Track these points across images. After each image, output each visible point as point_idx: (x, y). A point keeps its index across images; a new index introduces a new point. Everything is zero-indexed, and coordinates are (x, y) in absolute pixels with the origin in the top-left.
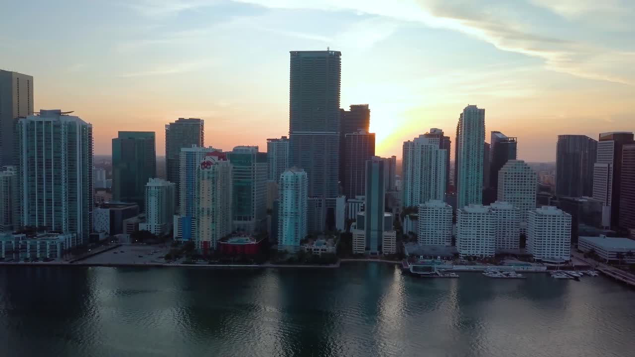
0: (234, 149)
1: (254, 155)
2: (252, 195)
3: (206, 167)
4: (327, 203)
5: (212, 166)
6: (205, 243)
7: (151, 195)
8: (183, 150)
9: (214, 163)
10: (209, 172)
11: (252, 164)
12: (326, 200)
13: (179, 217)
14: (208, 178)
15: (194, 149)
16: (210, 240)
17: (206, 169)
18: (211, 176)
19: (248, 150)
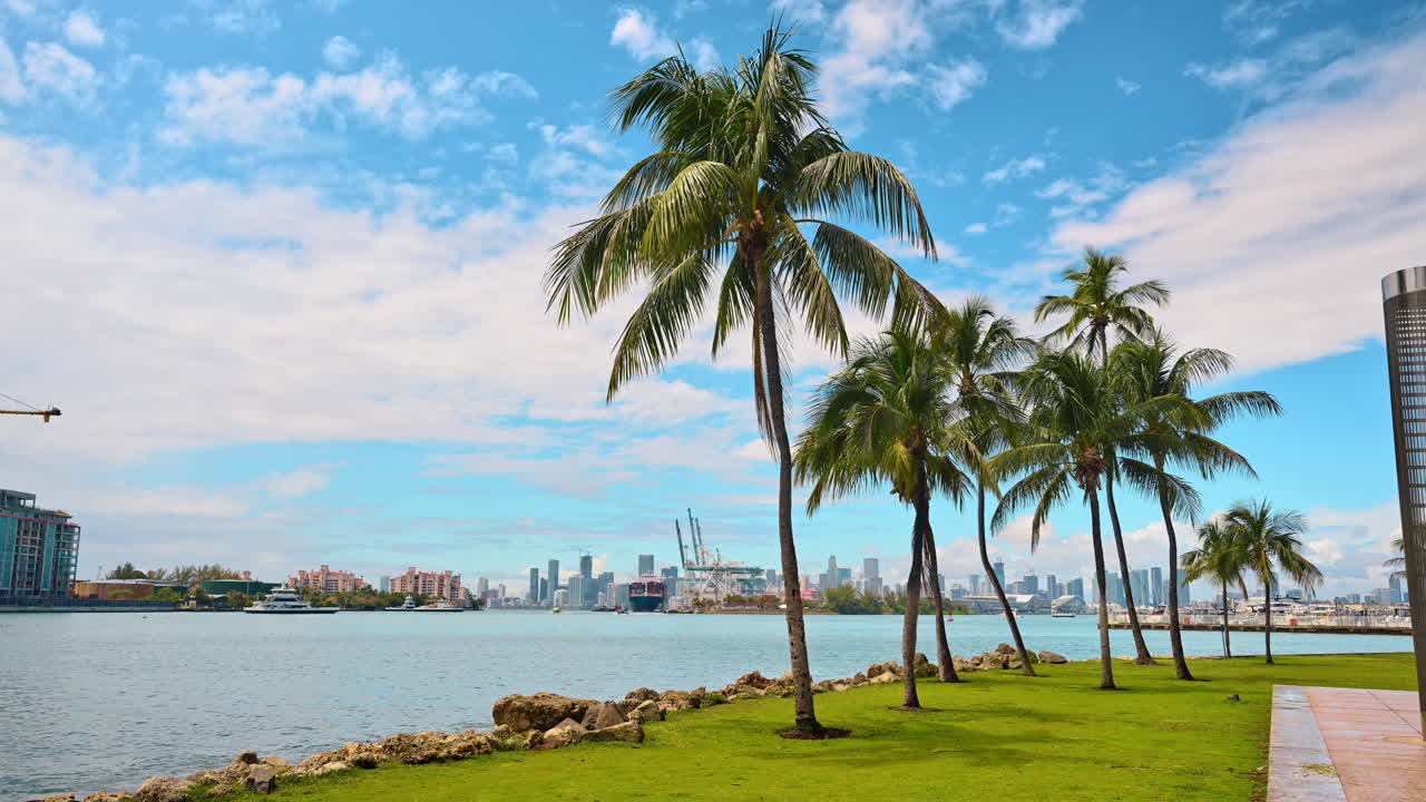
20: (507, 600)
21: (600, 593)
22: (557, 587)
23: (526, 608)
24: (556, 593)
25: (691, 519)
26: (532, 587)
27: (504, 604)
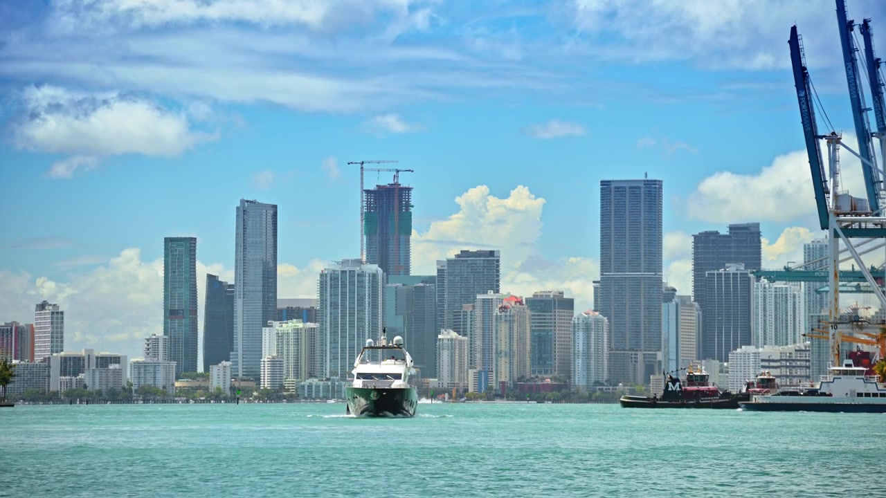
0: (534, 295)
1: (555, 301)
2: (553, 346)
3: (503, 311)
4: (644, 358)
5: (509, 310)
6: (503, 383)
7: (443, 349)
8: (479, 297)
9: (511, 307)
10: (506, 316)
11: (553, 311)
12: (644, 354)
13: (475, 371)
14: (506, 321)
15: (491, 295)
16: (507, 380)
17: (503, 313)
18: (508, 319)
19: (549, 296)
20: (73, 365)
21: (447, 335)
22: (273, 311)
23: (149, 395)
24: (269, 337)
25: (846, 27)
26: (171, 313)
27: (57, 381)
